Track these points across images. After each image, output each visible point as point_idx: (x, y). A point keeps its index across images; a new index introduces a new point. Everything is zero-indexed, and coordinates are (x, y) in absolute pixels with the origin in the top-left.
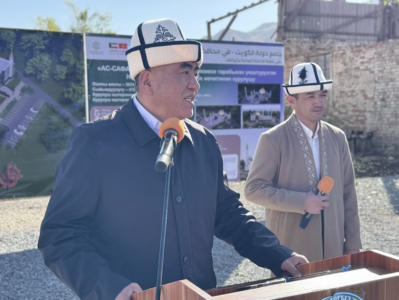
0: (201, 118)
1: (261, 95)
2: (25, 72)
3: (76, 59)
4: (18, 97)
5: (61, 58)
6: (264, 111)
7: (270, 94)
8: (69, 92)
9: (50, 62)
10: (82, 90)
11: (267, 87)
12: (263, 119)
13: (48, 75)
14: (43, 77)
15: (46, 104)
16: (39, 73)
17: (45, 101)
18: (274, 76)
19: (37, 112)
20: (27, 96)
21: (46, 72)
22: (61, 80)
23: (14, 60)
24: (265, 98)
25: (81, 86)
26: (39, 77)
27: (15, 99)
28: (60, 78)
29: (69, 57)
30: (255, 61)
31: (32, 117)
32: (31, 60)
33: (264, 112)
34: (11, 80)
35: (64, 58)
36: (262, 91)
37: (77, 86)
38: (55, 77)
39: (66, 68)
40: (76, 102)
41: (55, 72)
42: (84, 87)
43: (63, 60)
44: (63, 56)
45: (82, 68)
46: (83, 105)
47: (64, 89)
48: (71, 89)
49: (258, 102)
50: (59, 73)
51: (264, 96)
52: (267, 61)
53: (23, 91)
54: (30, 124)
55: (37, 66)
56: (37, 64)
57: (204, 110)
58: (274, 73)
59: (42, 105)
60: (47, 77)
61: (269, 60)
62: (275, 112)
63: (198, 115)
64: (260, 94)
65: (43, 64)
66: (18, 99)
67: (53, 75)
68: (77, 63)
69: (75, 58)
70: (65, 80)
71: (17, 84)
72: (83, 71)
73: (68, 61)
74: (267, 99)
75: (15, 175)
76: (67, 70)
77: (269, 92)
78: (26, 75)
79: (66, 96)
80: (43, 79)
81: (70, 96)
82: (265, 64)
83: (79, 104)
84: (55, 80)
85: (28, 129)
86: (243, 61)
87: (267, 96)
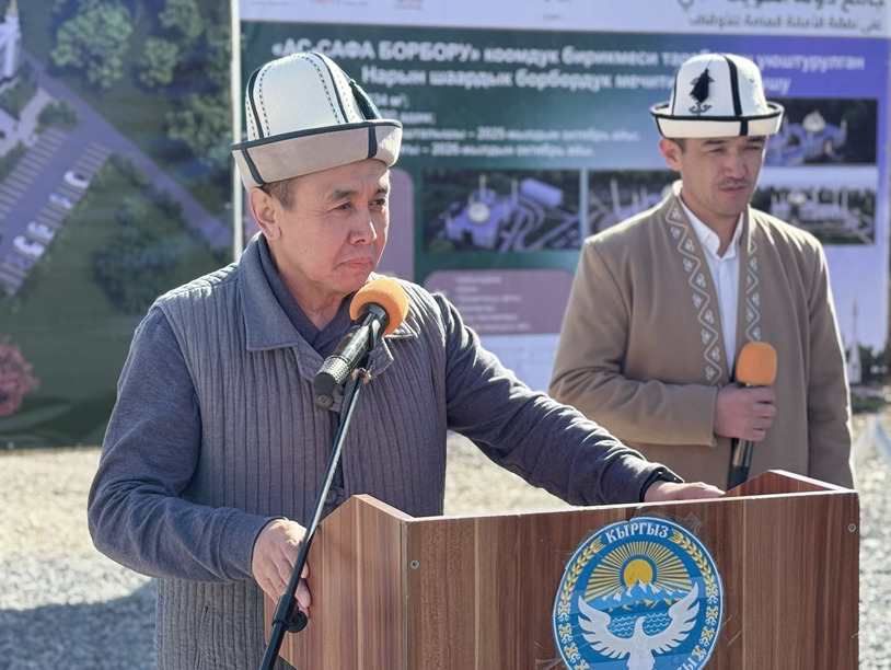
0: (603, 209)
1: (810, 136)
2: (51, 60)
3: (209, 21)
4: (30, 138)
5: (161, 16)
6: (817, 188)
7: (840, 134)
8: (182, 125)
9: (128, 29)
10: (222, 117)
11: (832, 111)
12: (815, 217)
13: (121, 69)
14: (104, 77)
15: (113, 160)
16: (92, 64)
17: (109, 151)
18: (855, 72)
19: (83, 185)
20: (57, 135)
21: (116, 62)
22: (158, 84)
23: (22, 23)
24: (824, 145)
25: (220, 104)
26: (92, 77)
27: (20, 144)
28: (155, 79)
29: (184, 14)
30: (790, 22)
31: (71, 200)
32: (70, 25)
33: (820, 194)
34: (10, 86)
35: (170, 17)
36: (814, 123)
37: (208, 104)
38: (143, 77)
39: (174, 48)
40: (205, 156)
41: (143, 62)
42: (228, 107)
43: (168, 23)
44: (169, 11)
45: (224, 48)
46: (224, 166)
47: (170, 115)
48: (188, 115)
49: (799, 159)
50: (155, 63)
51: (821, 140)
52: (832, 24)
53: (45, 118)
54: (64, 222)
55: (89, 42)
56: (88, 35)
57: (614, 185)
58: (855, 63)
59: (100, 164)
60: (117, 75)
61: (841, 20)
62: (857, 193)
63: (595, 201)
64: (806, 132)
65: (108, 37)
66: (28, 144)
67: (135, 70)
68: (210, 33)
69: (203, 17)
70: (173, 85)
71: (29, 97)
72: (228, 57)
73: (183, 28)
74: (829, 149)
75: (15, 380)
76: (178, 54)
77: (838, 124)
78: (54, 72)
79: (173, 135)
80: (106, 84)
81: (186, 135)
82: (827, 31)
83: (213, 160)
84: (142, 86)
85: (56, 237)
86: (748, 21)
87: (831, 139)
